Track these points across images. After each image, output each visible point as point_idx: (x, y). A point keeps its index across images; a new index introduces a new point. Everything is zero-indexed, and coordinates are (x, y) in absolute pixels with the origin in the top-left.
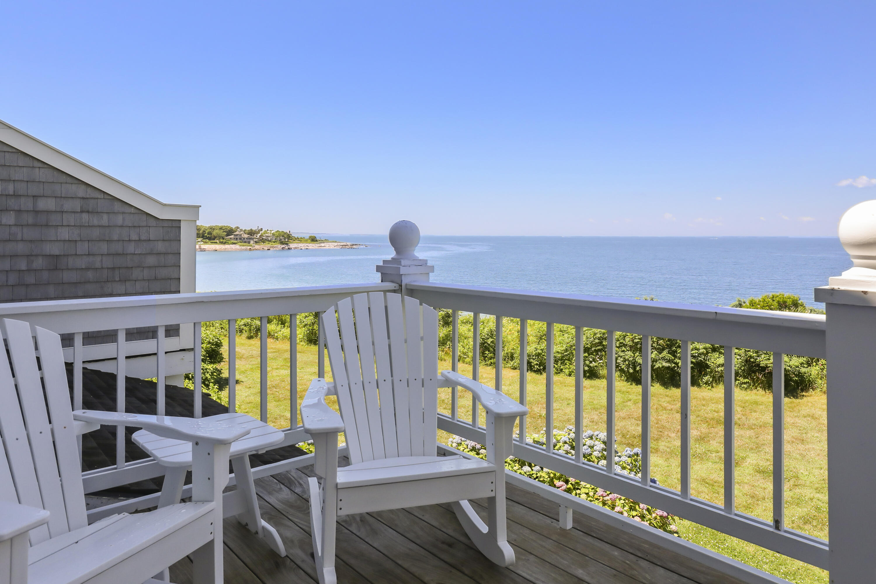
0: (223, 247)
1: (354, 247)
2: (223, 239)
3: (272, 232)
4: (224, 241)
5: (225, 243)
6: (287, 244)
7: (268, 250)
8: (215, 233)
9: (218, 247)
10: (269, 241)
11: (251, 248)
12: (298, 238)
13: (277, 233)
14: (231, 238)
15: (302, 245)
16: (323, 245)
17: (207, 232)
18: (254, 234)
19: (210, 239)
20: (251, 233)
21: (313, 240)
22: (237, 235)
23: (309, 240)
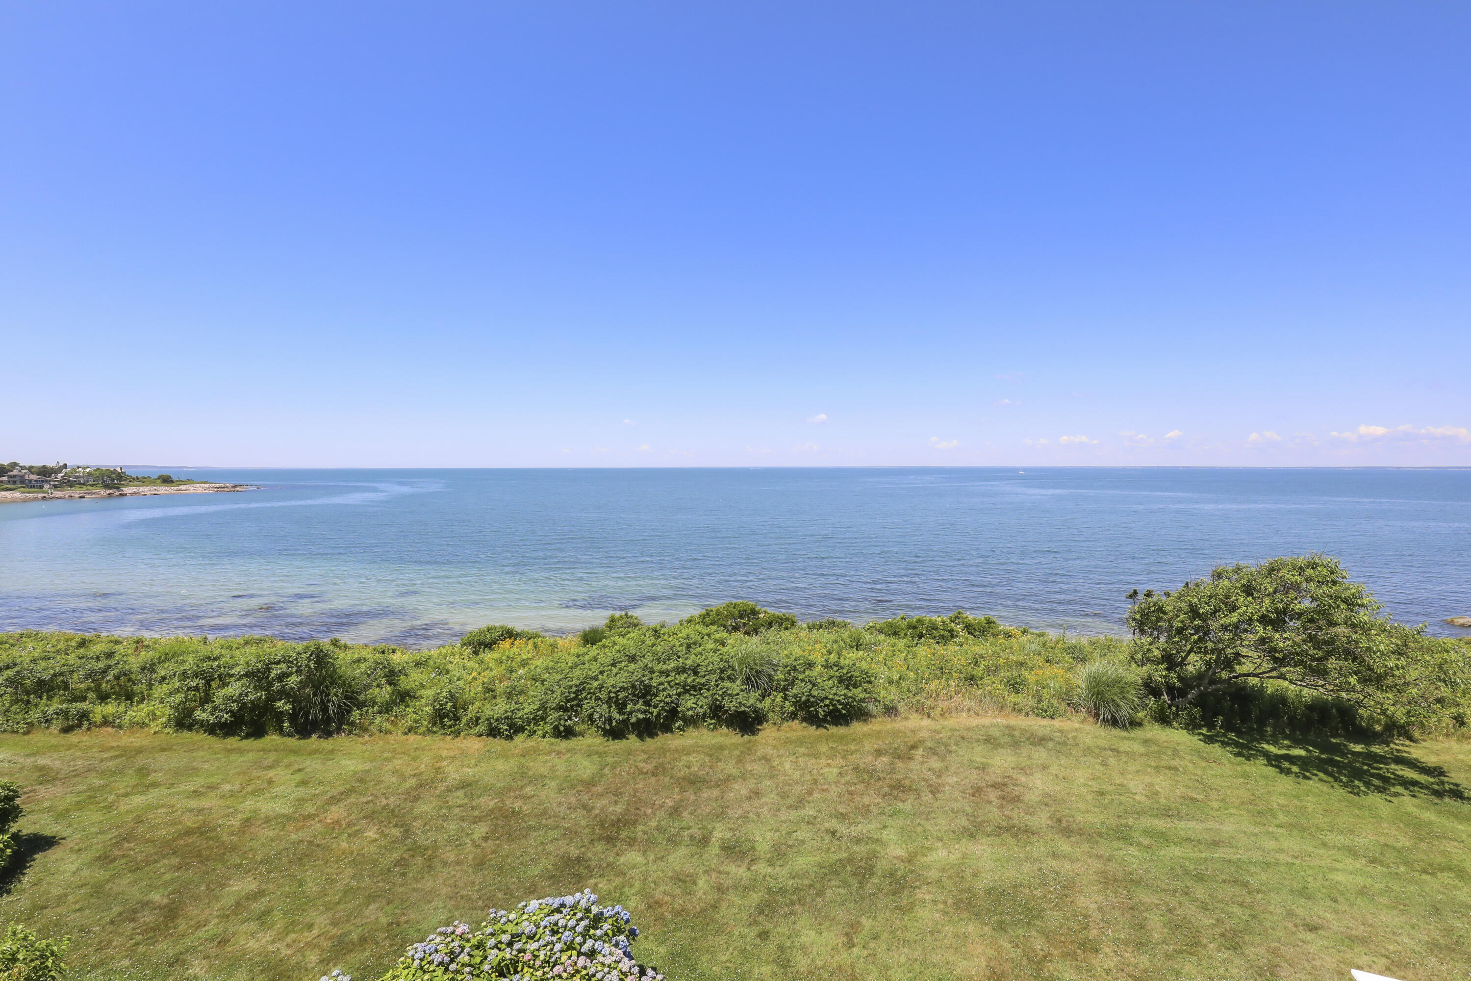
1: (238, 489)
3: (88, 470)
6: (118, 488)
7: (81, 497)
10: (81, 484)
11: (46, 495)
12: (137, 478)
13: (98, 473)
15: (145, 490)
16: (183, 488)
18: (50, 474)
20: (45, 472)
21: (166, 480)
22: (15, 476)
23: (159, 481)
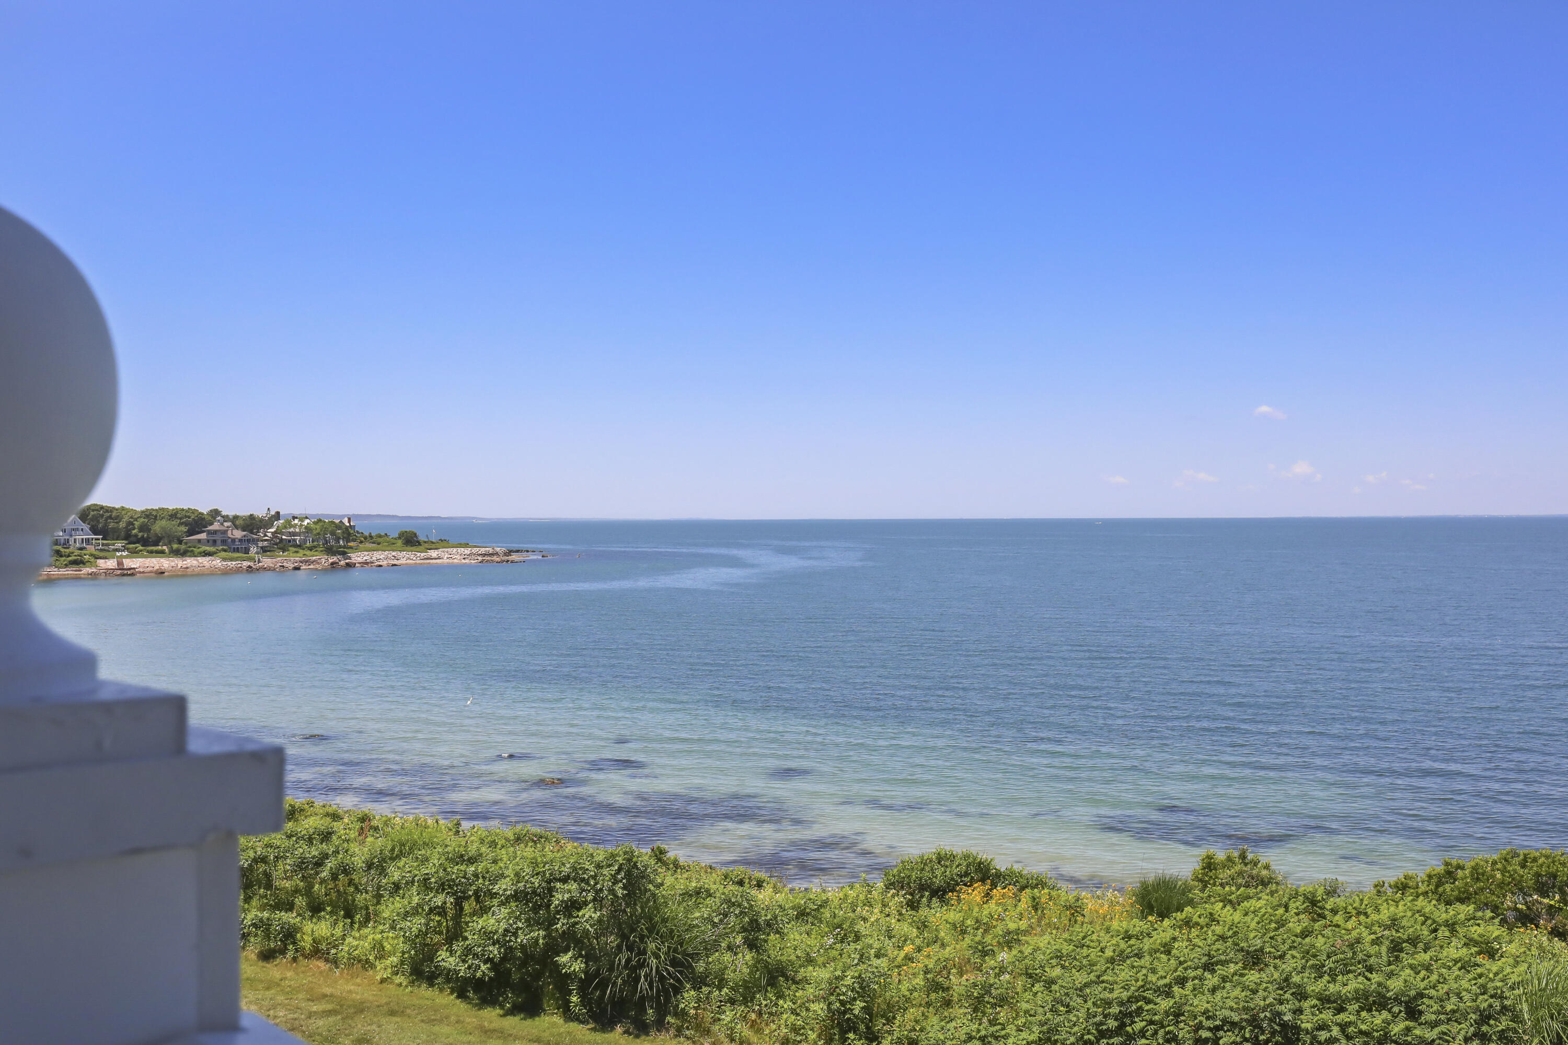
0: (179, 562)
1: (514, 557)
2: (180, 542)
3: (306, 522)
4: (183, 547)
5: (183, 554)
6: (344, 554)
7: (296, 568)
8: (157, 527)
9: (165, 563)
10: (296, 546)
11: (251, 564)
12: (371, 537)
13: (319, 526)
14: (199, 541)
15: (381, 557)
16: (434, 554)
17: (137, 524)
18: (259, 529)
19: (145, 542)
20: (252, 525)
21: (410, 540)
22: (215, 532)
23: (400, 542)
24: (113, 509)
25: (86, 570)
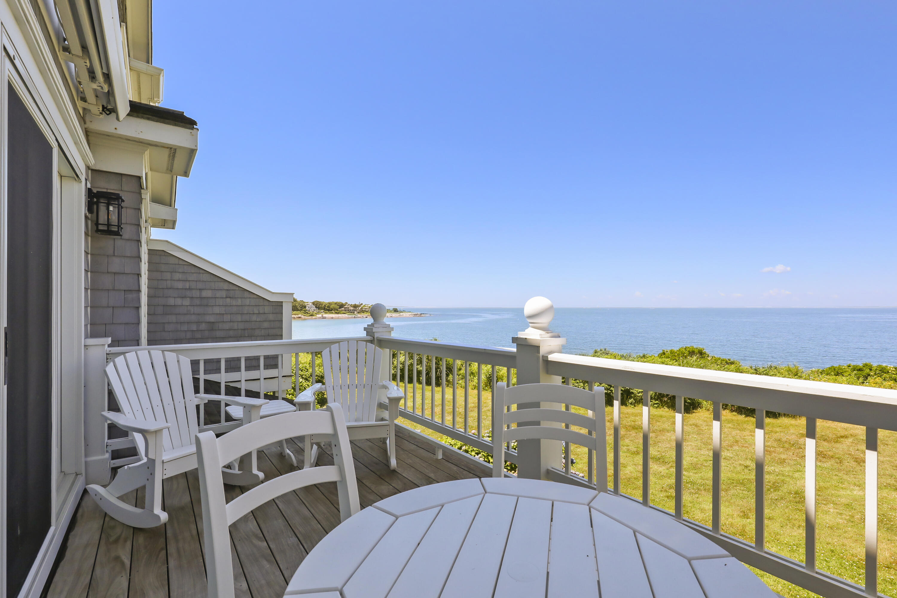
0: (337, 315)
1: (422, 315)
2: (337, 310)
3: (369, 306)
4: (338, 312)
5: (338, 313)
7: (366, 317)
8: (332, 307)
9: (334, 316)
10: (366, 312)
11: (355, 316)
12: (386, 310)
14: (342, 310)
15: (389, 314)
16: (401, 314)
17: (327, 306)
18: (357, 307)
19: (329, 310)
20: (355, 306)
21: (396, 311)
22: (346, 308)
23: (393, 311)
24: (320, 302)
25: (314, 317)
